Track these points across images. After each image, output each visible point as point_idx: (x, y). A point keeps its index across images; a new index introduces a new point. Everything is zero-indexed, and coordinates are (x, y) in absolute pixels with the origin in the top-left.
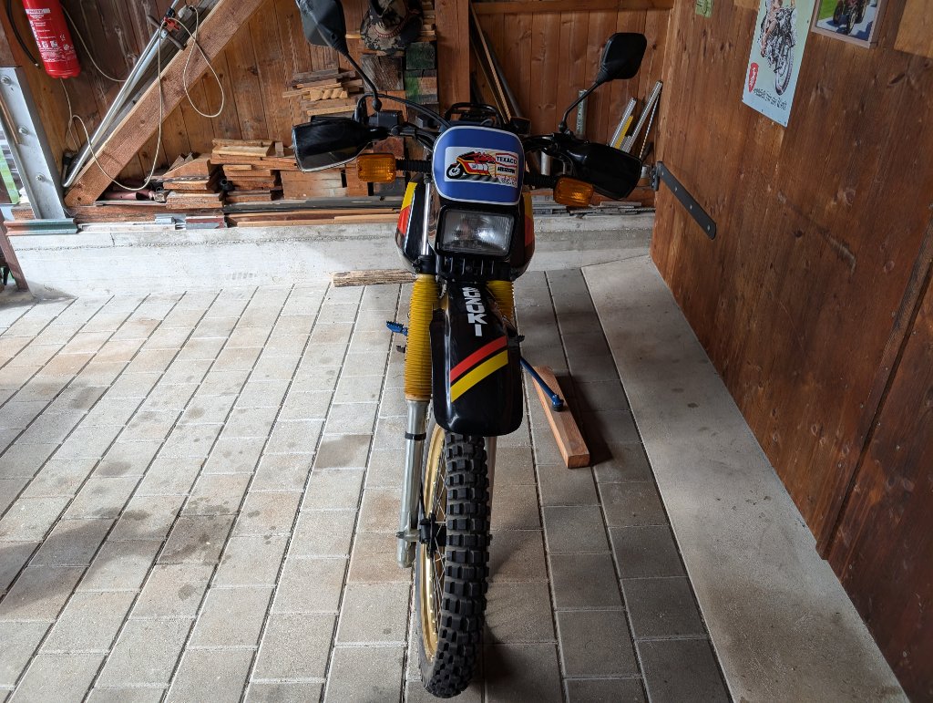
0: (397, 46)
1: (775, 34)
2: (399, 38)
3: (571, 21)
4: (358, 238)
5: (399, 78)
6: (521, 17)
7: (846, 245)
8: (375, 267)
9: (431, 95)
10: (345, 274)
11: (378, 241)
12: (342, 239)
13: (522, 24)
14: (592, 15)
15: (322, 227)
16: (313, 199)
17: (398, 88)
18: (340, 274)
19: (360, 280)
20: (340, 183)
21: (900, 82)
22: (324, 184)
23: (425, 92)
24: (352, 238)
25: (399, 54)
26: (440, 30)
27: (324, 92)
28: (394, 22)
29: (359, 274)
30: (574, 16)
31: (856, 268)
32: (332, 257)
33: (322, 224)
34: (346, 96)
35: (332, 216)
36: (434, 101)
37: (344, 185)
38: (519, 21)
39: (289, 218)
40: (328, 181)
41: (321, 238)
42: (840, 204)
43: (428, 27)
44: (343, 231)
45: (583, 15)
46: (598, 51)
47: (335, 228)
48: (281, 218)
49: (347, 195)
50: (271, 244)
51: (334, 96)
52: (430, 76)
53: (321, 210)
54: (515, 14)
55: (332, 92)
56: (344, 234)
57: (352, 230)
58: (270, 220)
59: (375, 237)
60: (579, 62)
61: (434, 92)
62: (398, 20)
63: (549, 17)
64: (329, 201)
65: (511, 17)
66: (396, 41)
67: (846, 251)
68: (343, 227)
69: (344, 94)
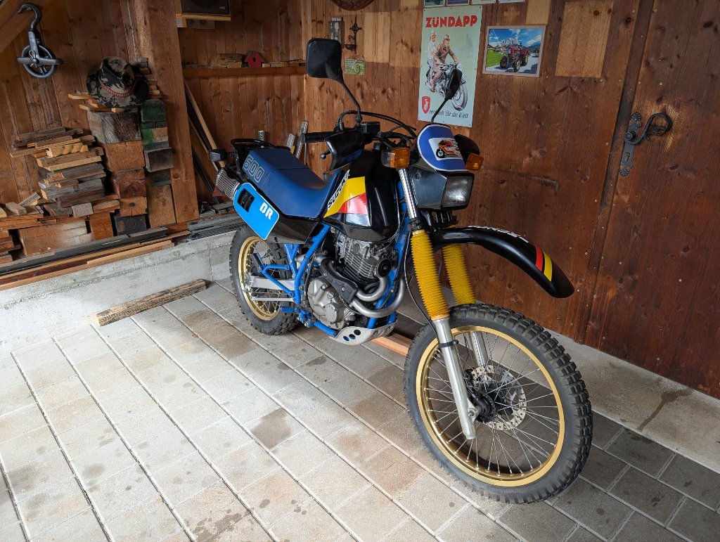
0: (134, 103)
1: (443, 79)
2: (134, 97)
3: (246, 83)
4: (113, 276)
5: (137, 130)
6: (211, 80)
7: (547, 177)
8: (132, 298)
9: (164, 143)
10: (107, 312)
11: (132, 274)
12: (99, 280)
13: (213, 85)
14: (258, 78)
15: (77, 273)
16: (59, 250)
17: (137, 138)
18: (102, 314)
19: (124, 312)
20: (84, 230)
21: (566, 91)
22: (69, 234)
23: (158, 140)
24: (108, 277)
25: (135, 111)
26: (163, 90)
27: (64, 148)
28: (129, 84)
29: (121, 309)
30: (247, 79)
31: (559, 187)
32: (89, 300)
33: (76, 271)
34: (87, 150)
35: (84, 262)
36: (167, 147)
37: (89, 231)
38: (211, 84)
39: (38, 273)
40: (73, 231)
41: (77, 284)
42: (535, 158)
43: (153, 87)
44: (98, 272)
45: (253, 78)
46: (266, 103)
47: (91, 271)
48: (30, 275)
49: (92, 240)
50: (22, 304)
51: (74, 150)
52: (162, 126)
53: (71, 260)
54: (206, 78)
55: (72, 147)
56: (99, 276)
57: (106, 270)
58: (16, 280)
59: (130, 271)
60: (254, 111)
61: (166, 139)
62: (131, 81)
63: (231, 80)
64: (78, 249)
65: (205, 80)
66: (132, 99)
67: (548, 180)
68: (98, 269)
69: (84, 148)
